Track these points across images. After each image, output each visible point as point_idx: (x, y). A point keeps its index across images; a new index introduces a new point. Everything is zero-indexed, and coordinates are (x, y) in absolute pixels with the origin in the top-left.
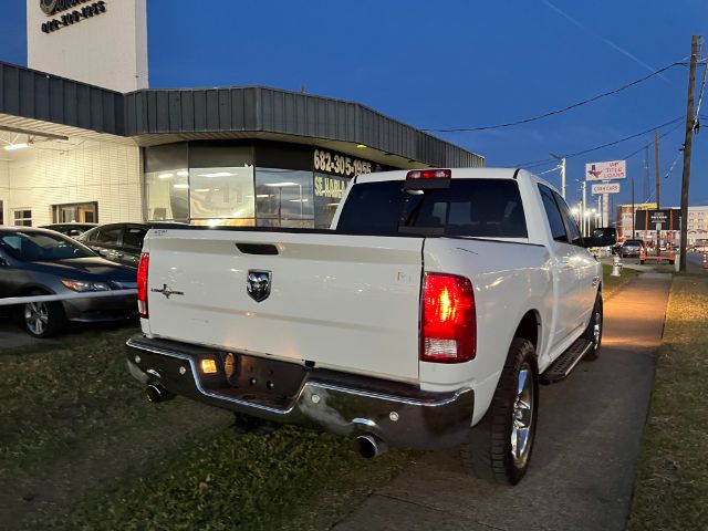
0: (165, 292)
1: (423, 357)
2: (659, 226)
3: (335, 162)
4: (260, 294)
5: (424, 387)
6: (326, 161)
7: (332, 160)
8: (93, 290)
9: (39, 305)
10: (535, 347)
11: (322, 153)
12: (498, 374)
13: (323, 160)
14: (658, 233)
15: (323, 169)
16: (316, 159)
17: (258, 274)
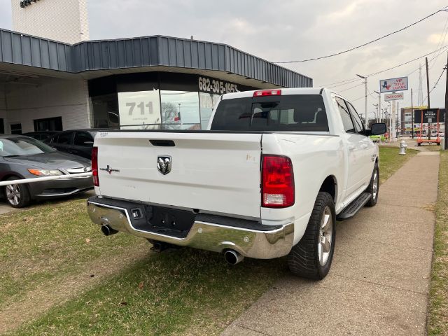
0: (108, 170)
1: (263, 205)
2: (430, 120)
3: (213, 85)
4: (165, 170)
5: (264, 223)
6: (207, 84)
7: (211, 84)
8: (49, 175)
9: (15, 186)
10: (333, 198)
11: (204, 79)
12: (309, 214)
13: (205, 84)
14: (429, 125)
15: (205, 90)
16: (200, 83)
17: (164, 158)
